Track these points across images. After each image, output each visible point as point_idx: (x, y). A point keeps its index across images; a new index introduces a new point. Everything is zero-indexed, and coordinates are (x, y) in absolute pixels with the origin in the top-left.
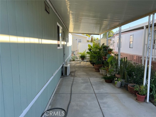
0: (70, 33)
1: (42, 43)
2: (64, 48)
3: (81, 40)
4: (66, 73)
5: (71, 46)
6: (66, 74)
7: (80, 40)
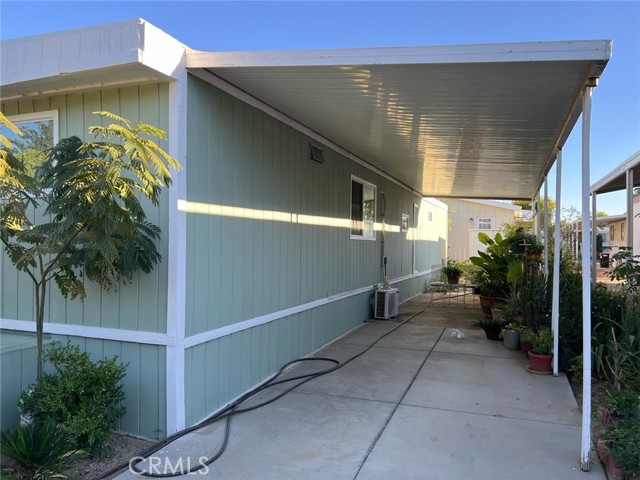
0: (424, 196)
1: (299, 221)
2: (382, 242)
3: (489, 220)
4: (381, 312)
5: (437, 240)
6: (382, 314)
7: (485, 220)
